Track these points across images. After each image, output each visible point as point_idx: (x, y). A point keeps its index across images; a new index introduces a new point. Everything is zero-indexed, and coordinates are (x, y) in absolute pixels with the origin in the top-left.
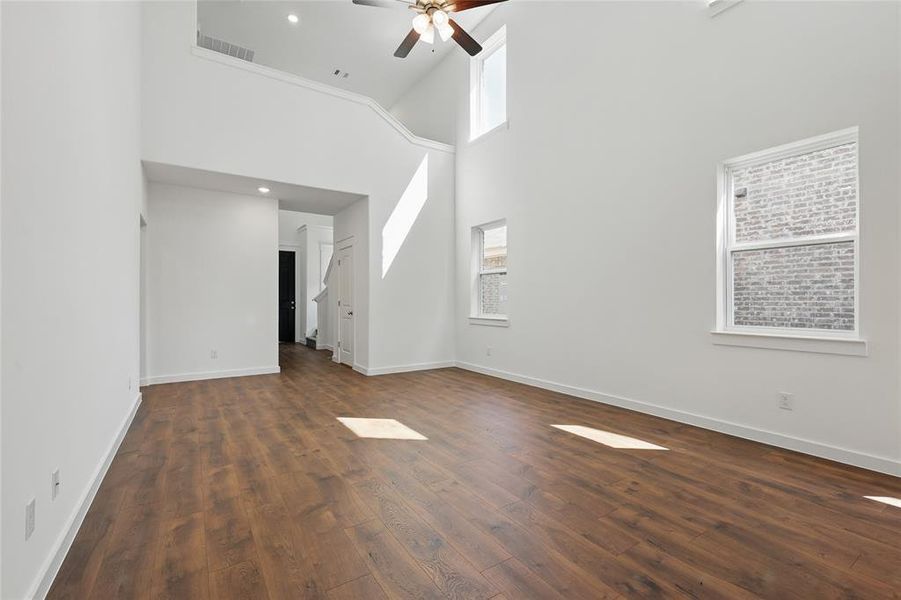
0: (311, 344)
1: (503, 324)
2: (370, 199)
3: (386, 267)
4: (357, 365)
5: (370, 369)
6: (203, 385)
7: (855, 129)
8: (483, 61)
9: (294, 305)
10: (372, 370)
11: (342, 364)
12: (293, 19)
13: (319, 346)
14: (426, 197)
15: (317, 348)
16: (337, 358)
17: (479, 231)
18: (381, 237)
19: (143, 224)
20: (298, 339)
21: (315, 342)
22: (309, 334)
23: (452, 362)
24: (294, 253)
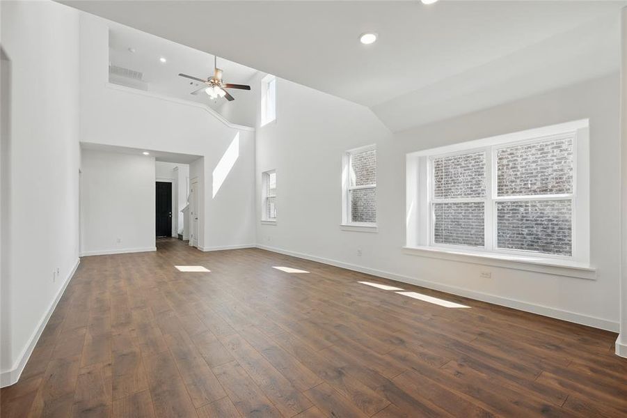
0: (180, 237)
1: (274, 224)
2: (205, 158)
3: (215, 192)
4: (199, 246)
5: (204, 248)
6: (113, 257)
7: (375, 144)
8: (269, 83)
9: (171, 214)
10: (206, 249)
11: (194, 247)
12: (163, 60)
13: (184, 238)
14: (238, 156)
15: (184, 239)
16: (191, 244)
17: (267, 174)
18: (212, 177)
19: (80, 172)
20: (174, 234)
21: (182, 236)
22: (179, 232)
23: (253, 245)
24: (171, 183)
